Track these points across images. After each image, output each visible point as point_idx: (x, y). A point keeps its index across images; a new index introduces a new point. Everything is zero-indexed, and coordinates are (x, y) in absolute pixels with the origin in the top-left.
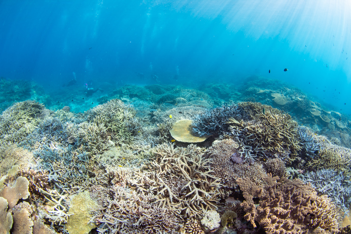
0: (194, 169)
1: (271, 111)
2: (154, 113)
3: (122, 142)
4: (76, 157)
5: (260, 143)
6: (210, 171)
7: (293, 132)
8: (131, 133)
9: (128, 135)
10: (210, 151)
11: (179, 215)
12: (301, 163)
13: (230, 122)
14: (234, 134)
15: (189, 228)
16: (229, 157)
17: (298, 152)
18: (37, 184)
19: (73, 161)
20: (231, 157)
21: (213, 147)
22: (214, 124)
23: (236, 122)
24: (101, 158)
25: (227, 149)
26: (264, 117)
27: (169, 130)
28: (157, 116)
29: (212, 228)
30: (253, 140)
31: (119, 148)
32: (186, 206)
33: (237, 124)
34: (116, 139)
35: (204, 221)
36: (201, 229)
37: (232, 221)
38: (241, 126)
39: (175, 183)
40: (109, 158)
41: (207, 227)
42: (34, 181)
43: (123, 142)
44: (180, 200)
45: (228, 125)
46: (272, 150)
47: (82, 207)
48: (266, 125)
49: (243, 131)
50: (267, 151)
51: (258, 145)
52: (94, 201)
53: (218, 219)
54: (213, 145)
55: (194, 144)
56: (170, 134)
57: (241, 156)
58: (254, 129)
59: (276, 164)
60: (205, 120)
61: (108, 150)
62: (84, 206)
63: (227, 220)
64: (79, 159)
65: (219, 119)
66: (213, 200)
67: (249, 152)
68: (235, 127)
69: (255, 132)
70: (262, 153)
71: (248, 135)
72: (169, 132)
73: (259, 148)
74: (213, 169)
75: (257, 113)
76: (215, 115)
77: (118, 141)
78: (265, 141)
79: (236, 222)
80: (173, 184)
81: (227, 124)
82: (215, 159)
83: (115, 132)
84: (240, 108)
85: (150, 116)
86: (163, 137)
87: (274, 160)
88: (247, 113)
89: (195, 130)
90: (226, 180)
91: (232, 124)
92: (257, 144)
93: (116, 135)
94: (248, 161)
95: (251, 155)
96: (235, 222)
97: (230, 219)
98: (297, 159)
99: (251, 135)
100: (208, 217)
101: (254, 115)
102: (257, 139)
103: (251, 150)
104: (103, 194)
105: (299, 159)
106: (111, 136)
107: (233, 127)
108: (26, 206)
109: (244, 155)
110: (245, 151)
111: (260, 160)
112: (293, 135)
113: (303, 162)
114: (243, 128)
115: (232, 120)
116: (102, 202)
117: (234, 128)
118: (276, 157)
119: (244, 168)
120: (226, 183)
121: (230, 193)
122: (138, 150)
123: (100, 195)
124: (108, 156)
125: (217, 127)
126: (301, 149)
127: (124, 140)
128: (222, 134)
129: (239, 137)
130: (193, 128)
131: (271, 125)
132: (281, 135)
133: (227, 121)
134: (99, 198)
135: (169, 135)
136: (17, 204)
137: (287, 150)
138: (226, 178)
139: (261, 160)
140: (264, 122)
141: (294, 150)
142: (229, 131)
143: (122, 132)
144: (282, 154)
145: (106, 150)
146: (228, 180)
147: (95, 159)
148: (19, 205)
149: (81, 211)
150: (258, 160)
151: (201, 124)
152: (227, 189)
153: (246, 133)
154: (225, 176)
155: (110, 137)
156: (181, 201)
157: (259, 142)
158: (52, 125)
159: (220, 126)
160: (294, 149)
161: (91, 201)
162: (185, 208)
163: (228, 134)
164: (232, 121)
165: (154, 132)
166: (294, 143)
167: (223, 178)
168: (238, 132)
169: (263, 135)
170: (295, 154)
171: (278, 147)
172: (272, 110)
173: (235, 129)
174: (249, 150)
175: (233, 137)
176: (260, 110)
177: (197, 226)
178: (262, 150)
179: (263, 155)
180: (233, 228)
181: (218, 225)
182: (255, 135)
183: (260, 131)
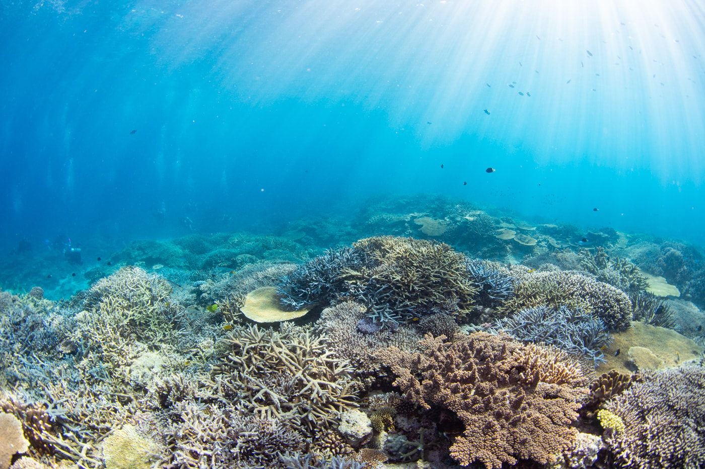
0: (301, 357)
1: (412, 245)
2: (202, 287)
3: (159, 342)
4: (87, 375)
5: (402, 296)
6: (328, 353)
7: (458, 268)
8: (171, 324)
9: (167, 327)
10: (320, 327)
11: (299, 427)
12: (486, 314)
13: (344, 276)
14: (355, 292)
15: (323, 446)
16: (355, 328)
17: (474, 298)
18: (33, 427)
19: (82, 382)
20: (357, 327)
21: (323, 320)
22: (317, 283)
23: (354, 273)
24: (130, 371)
25: (347, 317)
26: (400, 256)
27: (239, 308)
28: (209, 292)
29: (361, 435)
30: (388, 294)
31: (156, 352)
32: (305, 410)
33: (357, 275)
34: (148, 338)
35: (344, 428)
36: (343, 442)
37: (391, 421)
38: (363, 278)
39: (276, 381)
40: (146, 370)
41: (352, 436)
42: (27, 421)
43: (161, 341)
44: (292, 405)
45: (341, 281)
46: (425, 303)
47: (128, 455)
48: (407, 266)
49: (369, 285)
50: (418, 306)
51: (399, 299)
52: (147, 440)
53: (366, 420)
54: (323, 317)
55: (290, 321)
56: (243, 314)
57: (374, 321)
58: (386, 277)
59: (437, 322)
60: (299, 281)
61: (139, 357)
62: (131, 451)
63: (383, 422)
64: (93, 377)
65: (323, 275)
66: (347, 396)
67: (385, 313)
68: (354, 281)
69: (390, 282)
70: (409, 312)
71: (379, 288)
72: (241, 312)
73: (401, 305)
74: (332, 350)
75: (388, 252)
76: (316, 270)
77: (152, 341)
78: (409, 292)
79: (399, 421)
80: (274, 383)
81: (339, 279)
82: (332, 335)
83: (142, 326)
84: (358, 251)
85: (195, 295)
86: (232, 322)
87: (431, 317)
88: (370, 256)
89: (285, 301)
90: (359, 360)
91: (348, 278)
92: (396, 300)
93: (146, 332)
94: (389, 327)
95: (391, 317)
96: (396, 422)
97: (387, 419)
98: (476, 309)
99: (384, 287)
100: (348, 422)
101: (384, 257)
102: (394, 291)
103: (388, 310)
104: (159, 424)
105: (480, 308)
106: (137, 334)
107: (351, 282)
108: (30, 464)
109: (378, 319)
110: (379, 313)
111: (409, 323)
112: (457, 273)
113: (488, 311)
114: (368, 280)
115: (347, 271)
116: (161, 437)
117: (353, 283)
118: (435, 313)
119: (385, 338)
120: (361, 365)
121: (371, 380)
122: (191, 352)
123: (154, 427)
124: (144, 366)
125: (323, 288)
126: (478, 292)
127: (161, 337)
128: (334, 297)
129: (365, 295)
130: (282, 299)
131: (415, 265)
132: (434, 276)
133: (338, 274)
134: (155, 432)
135: (242, 316)
136: (13, 464)
137: (453, 298)
138: (358, 358)
139: (411, 322)
140: (402, 264)
141: (466, 296)
142: (346, 290)
143: (156, 324)
144: (444, 306)
145: (135, 357)
146: (362, 360)
147: (121, 374)
148: (16, 463)
149: (128, 461)
150: (405, 324)
151: (293, 288)
152: (364, 376)
153: (375, 287)
154: (356, 356)
155: (135, 335)
156: (295, 406)
157: (399, 296)
158: (25, 321)
159: (328, 285)
160: (464, 294)
161: (141, 441)
162: (306, 414)
163: (345, 295)
164: (347, 273)
165: (211, 319)
166: (461, 285)
167: (353, 360)
168: (361, 288)
169: (404, 284)
170: (468, 303)
171: (435, 296)
172: (413, 243)
173: (356, 284)
174: (384, 310)
175: (355, 297)
176: (392, 247)
177: (336, 438)
178: (407, 306)
179: (412, 313)
180: (398, 432)
181: (369, 430)
182: (390, 286)
183: (398, 278)
